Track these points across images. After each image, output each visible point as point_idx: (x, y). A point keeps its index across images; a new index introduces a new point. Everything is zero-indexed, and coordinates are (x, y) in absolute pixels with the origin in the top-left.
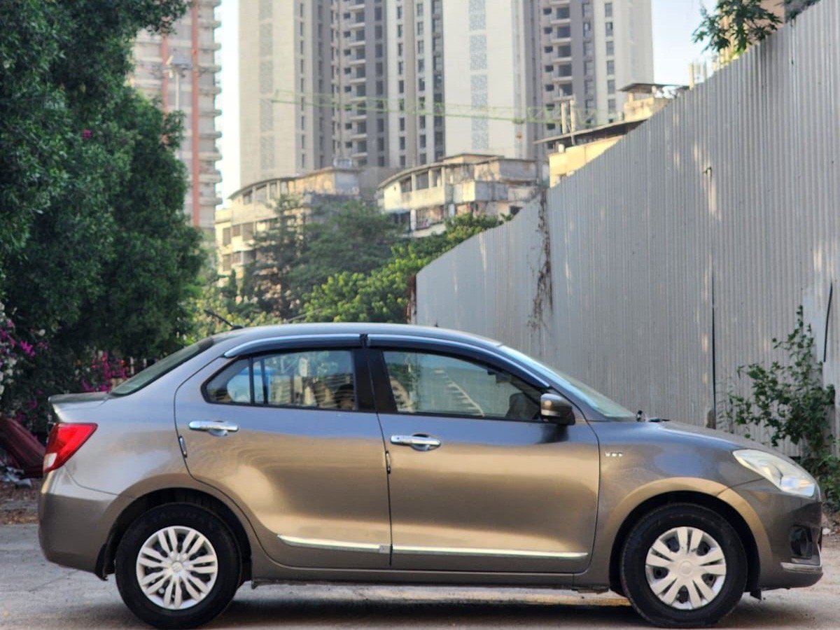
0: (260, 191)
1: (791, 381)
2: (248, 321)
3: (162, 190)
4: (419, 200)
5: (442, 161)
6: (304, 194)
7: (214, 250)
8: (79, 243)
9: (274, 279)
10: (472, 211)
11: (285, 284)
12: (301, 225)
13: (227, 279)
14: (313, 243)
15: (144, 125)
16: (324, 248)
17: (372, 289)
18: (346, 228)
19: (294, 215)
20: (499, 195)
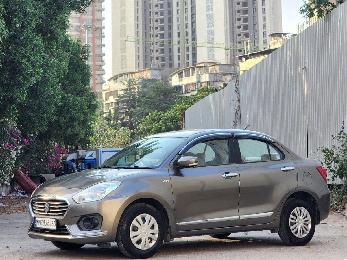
0: (120, 78)
1: (340, 153)
2: (116, 130)
3: (81, 77)
4: (186, 81)
5: (195, 65)
6: (139, 79)
7: (102, 102)
8: (47, 98)
9: (126, 113)
10: (208, 85)
11: (131, 116)
12: (137, 92)
13: (107, 114)
14: (143, 99)
15: (73, 50)
16: (147, 101)
17: (167, 117)
18: (156, 92)
19: (135, 87)
20: (219, 79)
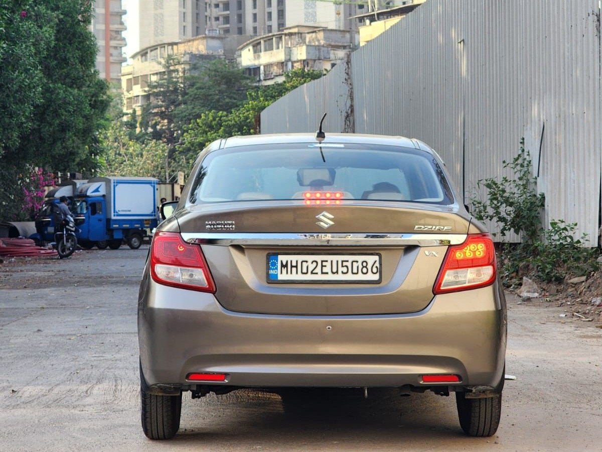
0: (153, 52)
1: (515, 190)
2: (144, 145)
3: (78, 53)
4: (266, 58)
5: (283, 31)
6: (184, 55)
7: (120, 95)
8: (17, 91)
9: (162, 115)
10: (304, 66)
11: (170, 119)
12: (182, 77)
13: (130, 115)
14: (190, 89)
15: (65, 7)
16: (198, 93)
17: (233, 122)
18: (214, 79)
19: (177, 70)
20: (324, 55)
